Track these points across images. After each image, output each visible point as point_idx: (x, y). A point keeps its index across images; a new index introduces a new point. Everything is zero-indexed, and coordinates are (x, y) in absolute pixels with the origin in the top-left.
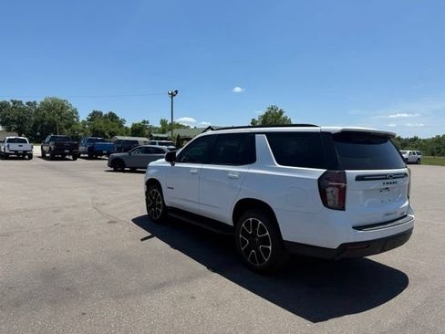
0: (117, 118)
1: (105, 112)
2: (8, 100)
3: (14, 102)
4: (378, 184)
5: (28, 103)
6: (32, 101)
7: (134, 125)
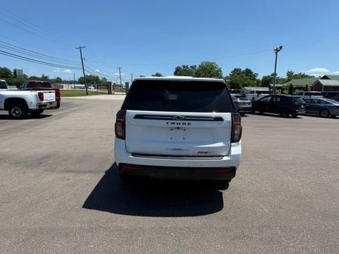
0: (252, 73)
1: (243, 69)
2: (181, 66)
3: (184, 67)
4: (163, 123)
5: (191, 67)
6: (194, 65)
7: (264, 78)
